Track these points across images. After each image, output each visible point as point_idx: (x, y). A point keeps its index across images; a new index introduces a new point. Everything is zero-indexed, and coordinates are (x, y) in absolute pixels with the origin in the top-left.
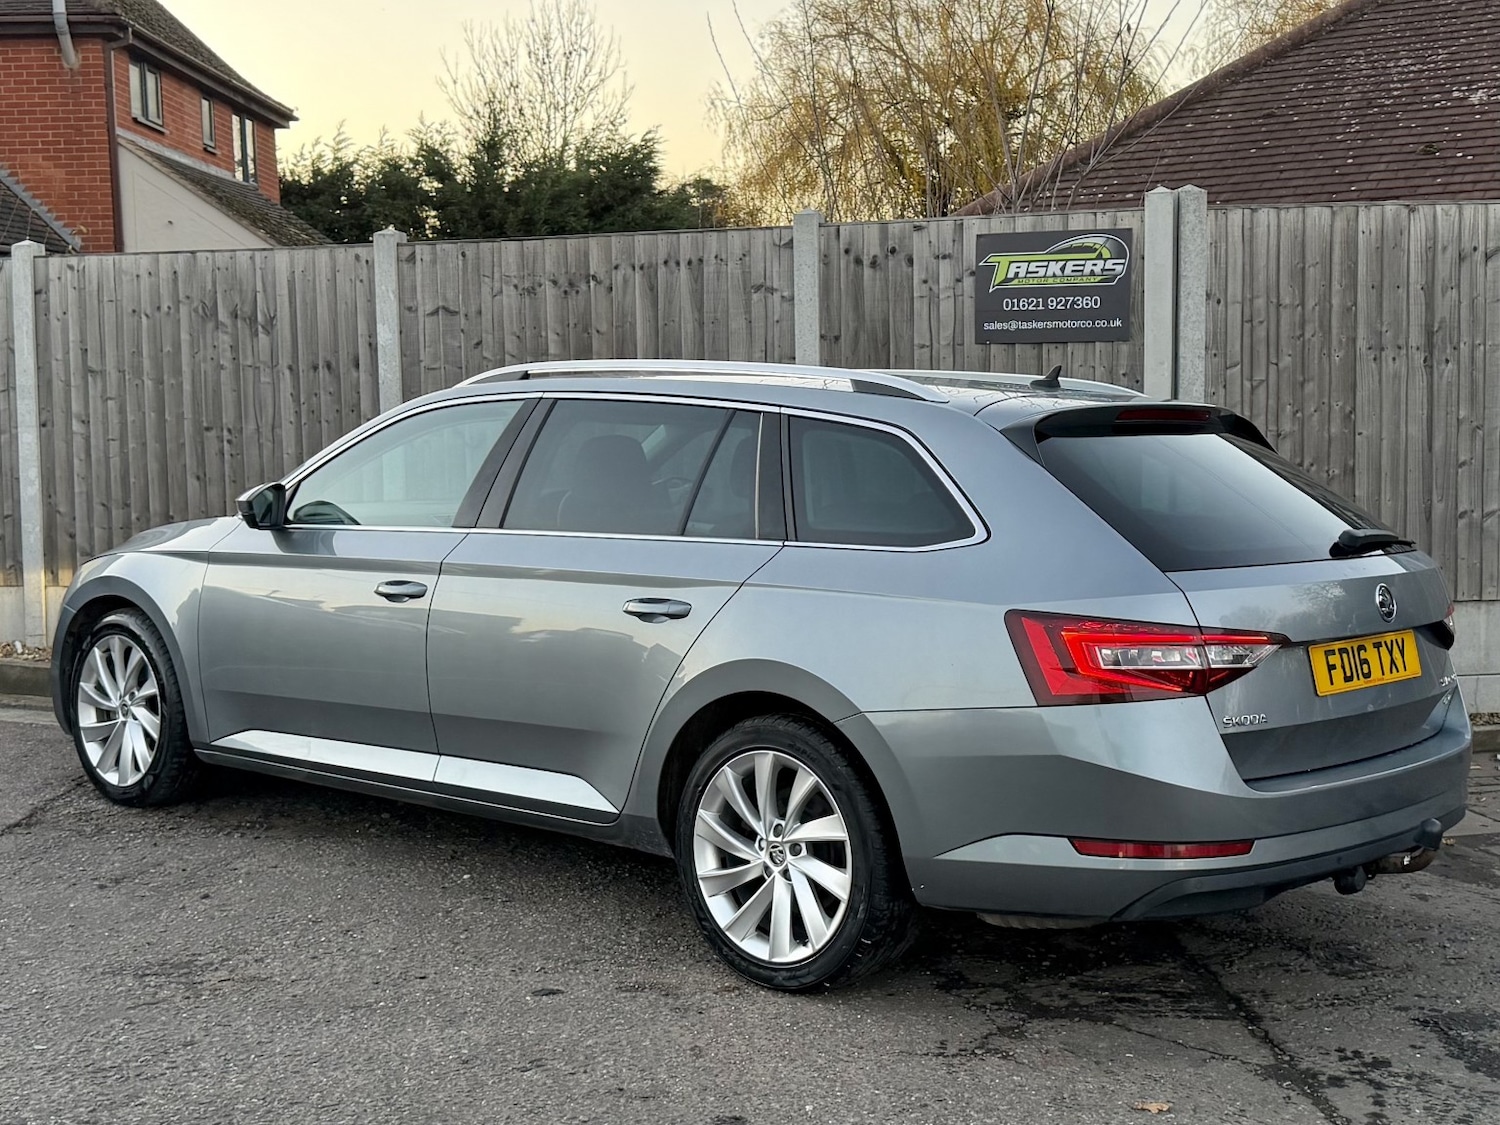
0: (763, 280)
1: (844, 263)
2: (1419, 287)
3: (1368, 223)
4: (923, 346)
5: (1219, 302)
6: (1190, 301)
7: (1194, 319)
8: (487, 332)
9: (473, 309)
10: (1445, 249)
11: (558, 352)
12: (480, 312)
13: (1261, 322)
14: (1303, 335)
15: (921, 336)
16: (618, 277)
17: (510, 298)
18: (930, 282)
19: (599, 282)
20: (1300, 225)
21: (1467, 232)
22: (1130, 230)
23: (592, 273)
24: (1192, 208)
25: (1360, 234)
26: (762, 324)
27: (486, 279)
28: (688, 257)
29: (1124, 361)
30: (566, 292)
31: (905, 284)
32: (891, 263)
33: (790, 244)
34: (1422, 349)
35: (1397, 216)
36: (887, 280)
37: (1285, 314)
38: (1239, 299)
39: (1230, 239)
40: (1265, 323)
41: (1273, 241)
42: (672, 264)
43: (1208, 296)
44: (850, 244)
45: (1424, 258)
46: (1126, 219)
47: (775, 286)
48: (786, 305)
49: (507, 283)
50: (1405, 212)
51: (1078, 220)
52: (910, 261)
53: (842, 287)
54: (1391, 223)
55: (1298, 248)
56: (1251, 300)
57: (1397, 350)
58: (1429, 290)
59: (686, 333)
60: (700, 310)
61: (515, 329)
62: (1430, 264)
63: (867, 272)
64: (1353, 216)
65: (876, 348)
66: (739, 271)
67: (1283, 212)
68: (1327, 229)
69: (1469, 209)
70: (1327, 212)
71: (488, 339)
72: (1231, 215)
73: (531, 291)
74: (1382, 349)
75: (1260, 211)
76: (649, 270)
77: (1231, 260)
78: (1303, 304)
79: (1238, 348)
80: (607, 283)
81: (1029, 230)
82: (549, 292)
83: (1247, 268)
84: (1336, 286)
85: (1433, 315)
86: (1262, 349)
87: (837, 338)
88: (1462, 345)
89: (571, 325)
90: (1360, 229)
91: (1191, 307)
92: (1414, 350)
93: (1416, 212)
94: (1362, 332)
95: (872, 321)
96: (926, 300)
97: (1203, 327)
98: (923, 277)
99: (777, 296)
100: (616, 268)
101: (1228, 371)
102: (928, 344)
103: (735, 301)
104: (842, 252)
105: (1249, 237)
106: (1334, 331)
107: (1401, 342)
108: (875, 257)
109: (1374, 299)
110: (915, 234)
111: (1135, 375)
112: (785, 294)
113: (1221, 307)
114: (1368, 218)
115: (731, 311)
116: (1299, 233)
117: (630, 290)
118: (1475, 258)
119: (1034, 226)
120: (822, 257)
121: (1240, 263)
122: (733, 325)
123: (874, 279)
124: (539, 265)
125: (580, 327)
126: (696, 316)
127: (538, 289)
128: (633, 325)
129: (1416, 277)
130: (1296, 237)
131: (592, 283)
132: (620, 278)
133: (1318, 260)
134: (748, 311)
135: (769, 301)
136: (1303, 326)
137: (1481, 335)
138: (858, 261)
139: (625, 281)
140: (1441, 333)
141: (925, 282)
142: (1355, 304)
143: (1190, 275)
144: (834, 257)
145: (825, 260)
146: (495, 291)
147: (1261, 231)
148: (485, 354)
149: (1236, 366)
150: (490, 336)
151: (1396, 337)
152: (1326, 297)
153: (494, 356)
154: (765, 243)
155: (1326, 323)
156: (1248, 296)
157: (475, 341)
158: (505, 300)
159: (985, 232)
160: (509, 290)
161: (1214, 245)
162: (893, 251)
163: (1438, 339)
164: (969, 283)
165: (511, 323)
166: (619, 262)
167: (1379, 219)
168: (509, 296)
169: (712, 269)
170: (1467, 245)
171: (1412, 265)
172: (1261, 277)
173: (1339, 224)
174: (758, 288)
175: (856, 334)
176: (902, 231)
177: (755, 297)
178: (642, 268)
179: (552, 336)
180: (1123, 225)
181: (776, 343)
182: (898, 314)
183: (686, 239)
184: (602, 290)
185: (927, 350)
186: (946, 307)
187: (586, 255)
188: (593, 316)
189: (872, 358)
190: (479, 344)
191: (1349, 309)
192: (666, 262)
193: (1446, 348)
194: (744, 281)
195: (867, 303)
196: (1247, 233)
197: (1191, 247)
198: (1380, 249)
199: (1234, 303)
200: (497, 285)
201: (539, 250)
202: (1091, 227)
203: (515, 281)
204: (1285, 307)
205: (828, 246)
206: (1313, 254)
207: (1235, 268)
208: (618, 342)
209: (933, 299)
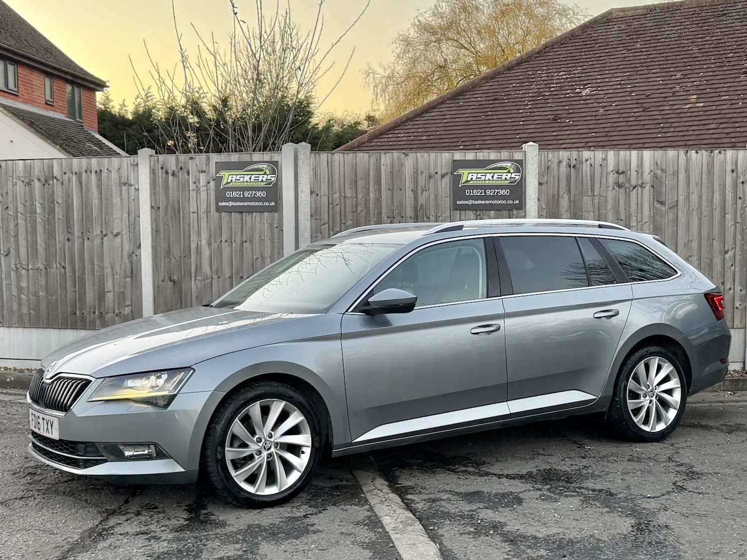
0: (127, 181)
1: (160, 173)
2: (410, 190)
3: (386, 161)
4: (194, 213)
5: (317, 195)
6: (303, 195)
7: (305, 202)
8: (10, 202)
9: (5, 191)
10: (422, 173)
11: (41, 212)
12: (7, 193)
13: (337, 205)
14: (356, 211)
15: (193, 208)
16: (66, 177)
17: (20, 187)
18: (197, 183)
19: (58, 180)
20: (354, 161)
21: (432, 165)
22: (277, 161)
23: (55, 176)
24: (302, 152)
25: (382, 166)
26: (127, 201)
27: (10, 178)
28: (95, 169)
29: (276, 221)
30: (44, 184)
31: (186, 183)
32: (180, 174)
33: (137, 164)
34: (413, 218)
35: (399, 158)
36: (179, 181)
37: (348, 202)
38: (327, 194)
39: (322, 167)
40: (339, 205)
41: (342, 168)
42: (89, 173)
43: (312, 193)
44: (163, 165)
45: (413, 177)
46: (275, 157)
47: (132, 183)
48: (137, 192)
49: (19, 180)
50: (403, 156)
51: (257, 156)
52: (188, 173)
53: (160, 185)
54: (396, 161)
55: (354, 171)
56: (332, 194)
57: (401, 219)
58: (415, 191)
59: (95, 205)
60: (101, 194)
61: (23, 201)
62: (415, 180)
63: (171, 178)
64: (379, 157)
65: (175, 213)
66: (117, 176)
67: (346, 155)
68: (367, 163)
69: (433, 155)
70: (366, 155)
71: (11, 206)
72: (321, 156)
73: (29, 184)
74: (394, 218)
75: (335, 155)
76: (79, 175)
77: (322, 177)
78: (356, 197)
79: (327, 216)
80: (61, 180)
81: (237, 160)
82: (37, 184)
83: (330, 180)
84: (371, 189)
85: (417, 203)
86: (338, 217)
87: (159, 208)
88: (431, 217)
89: (46, 200)
90: (382, 164)
91: (303, 197)
92: (409, 218)
93: (408, 157)
94: (384, 210)
95: (173, 200)
96: (195, 191)
97: (309, 206)
98: (194, 180)
99: (133, 188)
100: (65, 173)
101: (322, 227)
102: (196, 211)
103: (115, 189)
104: (160, 168)
105: (330, 165)
106: (371, 209)
107: (403, 215)
108: (174, 171)
109: (390, 195)
110: (190, 161)
111: (281, 228)
112: (137, 187)
113: (318, 198)
114: (386, 158)
115: (114, 194)
116: (354, 164)
117: (71, 184)
118: (436, 177)
119: (239, 159)
120: (152, 170)
121: (326, 177)
122: (115, 201)
123: (173, 181)
124: (32, 172)
125: (50, 200)
126: (99, 196)
127: (32, 183)
128: (72, 200)
129: (409, 185)
130: (352, 167)
131: (55, 180)
132: (67, 178)
133: (363, 177)
134: (121, 195)
135: (130, 190)
136: (356, 207)
137: (440, 212)
138: (167, 173)
139: (69, 180)
140: (421, 212)
141: (195, 183)
142: (381, 197)
143: (302, 182)
144: (157, 170)
145: (153, 172)
146: (14, 183)
147: (336, 163)
148: (10, 213)
149: (325, 224)
150: (12, 204)
151: (400, 213)
152: (368, 194)
153: (14, 213)
154: (127, 164)
155: (368, 206)
156: (331, 192)
157: (6, 207)
158: (18, 188)
159: (219, 161)
160: (19, 183)
161: (315, 169)
162: (181, 168)
163: (420, 213)
164: (212, 184)
165: (21, 199)
166: (66, 171)
167: (391, 159)
168: (20, 186)
169: (105, 175)
170: (432, 172)
171: (407, 180)
172: (337, 184)
173: (373, 161)
174: (125, 184)
175: (167, 206)
176: (185, 159)
177: (124, 188)
178: (76, 174)
179: (38, 205)
180: (275, 159)
181: (133, 210)
182: (184, 197)
183: (94, 161)
184: (59, 184)
185: (196, 214)
186: (203, 195)
187: (52, 167)
188: (55, 196)
189: (173, 217)
190: (7, 208)
191: (378, 199)
192: (86, 171)
193: (423, 218)
194: (120, 181)
195: (170, 192)
196: (329, 164)
197: (303, 170)
198: (392, 173)
199: (324, 196)
200: (14, 180)
201: (32, 164)
202: (262, 160)
203: (22, 179)
204: (349, 198)
205: (154, 165)
206: (360, 174)
207: (324, 180)
208: (66, 208)
209: (198, 190)
